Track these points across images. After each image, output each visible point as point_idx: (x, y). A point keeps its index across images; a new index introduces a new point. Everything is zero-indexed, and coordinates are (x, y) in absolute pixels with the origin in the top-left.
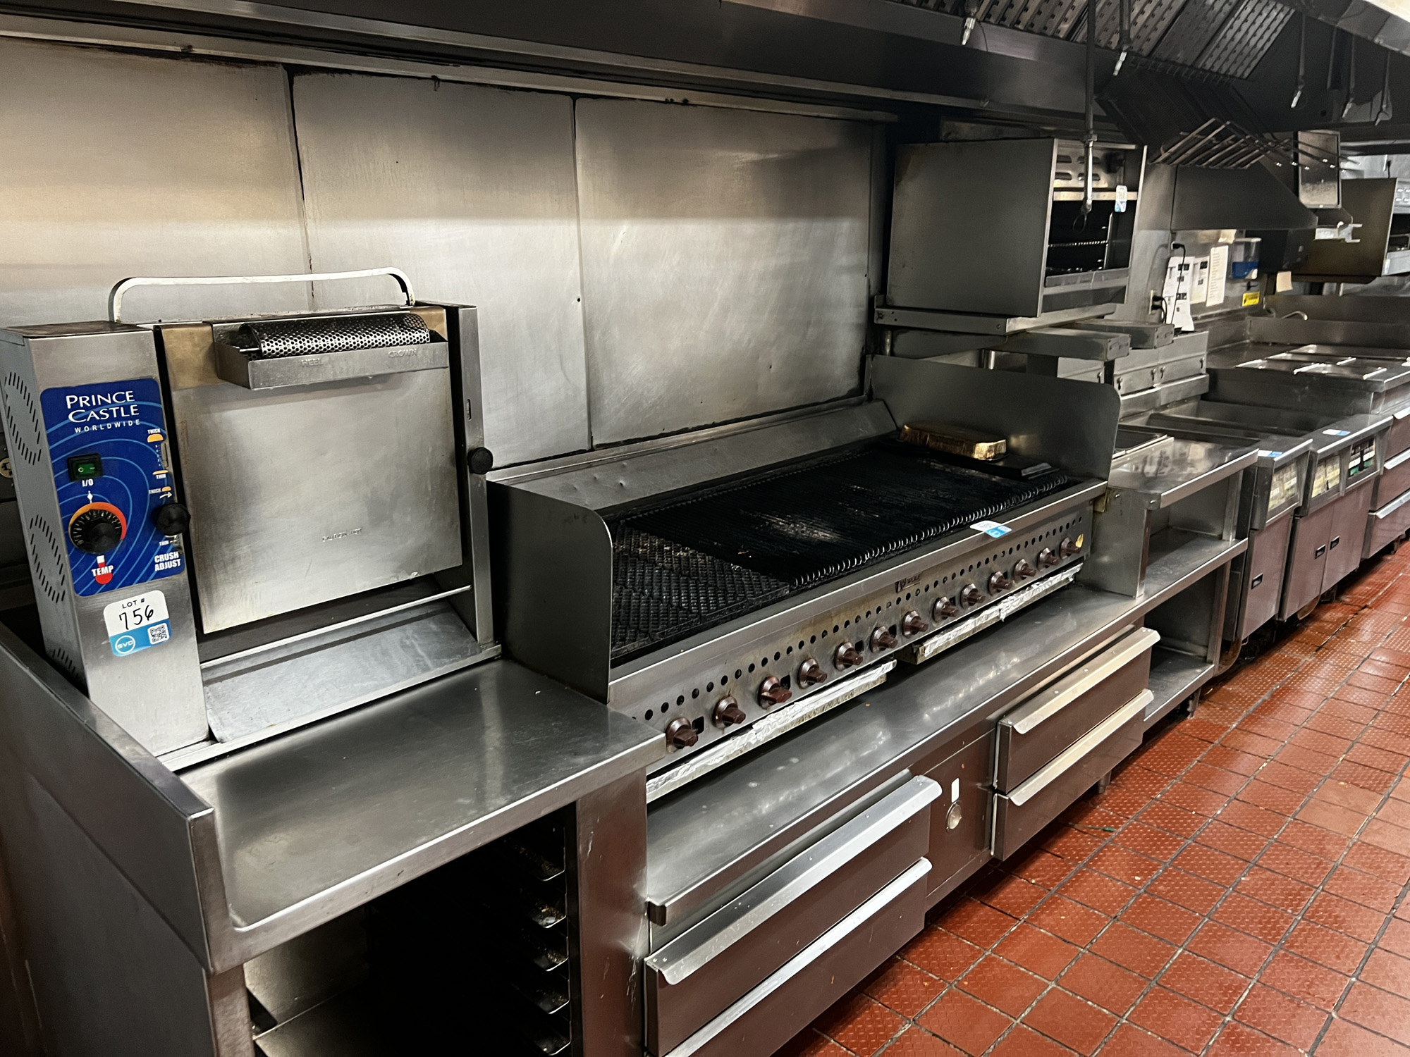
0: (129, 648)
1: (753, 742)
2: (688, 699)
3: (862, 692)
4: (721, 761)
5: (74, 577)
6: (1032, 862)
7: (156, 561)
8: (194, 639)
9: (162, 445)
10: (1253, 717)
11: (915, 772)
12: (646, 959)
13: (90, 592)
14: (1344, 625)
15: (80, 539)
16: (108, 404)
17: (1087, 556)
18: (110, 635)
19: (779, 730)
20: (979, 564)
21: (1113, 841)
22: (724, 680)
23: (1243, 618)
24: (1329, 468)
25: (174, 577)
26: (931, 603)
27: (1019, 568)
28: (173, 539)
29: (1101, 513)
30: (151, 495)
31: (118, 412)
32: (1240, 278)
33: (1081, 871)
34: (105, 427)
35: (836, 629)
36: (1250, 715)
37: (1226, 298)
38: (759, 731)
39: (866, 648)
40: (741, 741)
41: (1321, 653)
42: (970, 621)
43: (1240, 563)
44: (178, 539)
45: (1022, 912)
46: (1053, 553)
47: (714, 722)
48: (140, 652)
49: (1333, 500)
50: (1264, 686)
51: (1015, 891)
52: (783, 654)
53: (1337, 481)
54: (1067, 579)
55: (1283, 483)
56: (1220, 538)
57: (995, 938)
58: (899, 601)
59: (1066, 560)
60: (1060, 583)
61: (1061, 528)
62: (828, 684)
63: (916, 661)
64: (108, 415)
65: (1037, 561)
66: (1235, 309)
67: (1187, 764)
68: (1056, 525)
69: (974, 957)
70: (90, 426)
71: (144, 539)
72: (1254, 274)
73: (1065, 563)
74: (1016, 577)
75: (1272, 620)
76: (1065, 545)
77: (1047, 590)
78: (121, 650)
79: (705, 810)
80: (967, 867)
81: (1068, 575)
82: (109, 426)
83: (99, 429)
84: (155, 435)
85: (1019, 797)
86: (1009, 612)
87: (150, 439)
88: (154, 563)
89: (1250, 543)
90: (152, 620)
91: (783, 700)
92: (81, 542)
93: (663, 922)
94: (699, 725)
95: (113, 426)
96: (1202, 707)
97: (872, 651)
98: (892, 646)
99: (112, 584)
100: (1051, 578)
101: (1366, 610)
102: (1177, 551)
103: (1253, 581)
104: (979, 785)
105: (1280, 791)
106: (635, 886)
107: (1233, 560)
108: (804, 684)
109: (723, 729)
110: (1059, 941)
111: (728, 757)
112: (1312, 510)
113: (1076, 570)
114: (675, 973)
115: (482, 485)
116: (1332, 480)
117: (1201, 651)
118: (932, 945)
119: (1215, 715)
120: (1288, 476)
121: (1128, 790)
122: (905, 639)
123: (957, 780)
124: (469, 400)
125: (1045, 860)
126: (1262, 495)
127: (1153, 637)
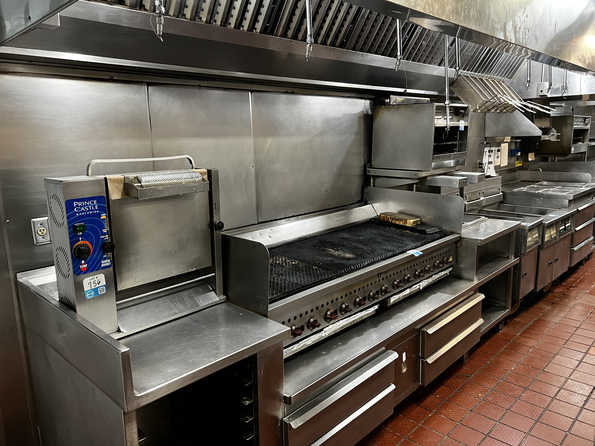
0: (91, 295)
1: (324, 336)
2: (298, 317)
3: (366, 317)
4: (311, 343)
5: (73, 269)
6: (437, 389)
7: (102, 263)
8: (114, 293)
9: (106, 220)
10: (526, 331)
11: (388, 348)
12: (284, 419)
13: (79, 274)
14: (563, 294)
15: (76, 254)
16: (88, 205)
17: (454, 264)
18: (85, 290)
19: (333, 331)
20: (411, 267)
21: (470, 380)
22: (312, 311)
23: (520, 290)
24: (551, 230)
25: (108, 269)
26: (392, 282)
27: (427, 268)
28: (108, 254)
29: (459, 247)
30: (102, 238)
31: (91, 208)
32: (514, 155)
33: (457, 392)
34: (87, 213)
35: (355, 291)
36: (525, 330)
37: (508, 163)
38: (326, 331)
39: (367, 299)
40: (319, 335)
41: (554, 305)
42: (408, 290)
43: (517, 267)
44: (110, 254)
45: (433, 409)
46: (440, 263)
47: (308, 327)
48: (95, 297)
49: (553, 242)
50: (531, 318)
51: (431, 400)
52: (335, 301)
53: (555, 235)
54: (447, 273)
55: (532, 235)
56: (508, 258)
57: (423, 419)
58: (379, 280)
59: (446, 266)
60: (444, 275)
61: (443, 253)
62: (352, 313)
63: (387, 305)
64: (88, 209)
65: (434, 266)
66: (512, 167)
67: (499, 350)
68: (441, 252)
69: (414, 427)
70: (82, 213)
71: (98, 254)
72: (519, 154)
73: (445, 267)
74: (426, 272)
75: (532, 291)
76: (445, 260)
77: (438, 278)
78: (89, 296)
79: (305, 362)
80: (410, 389)
81: (447, 272)
82: (88, 213)
83: (84, 214)
84: (103, 216)
85: (430, 360)
86: (424, 286)
87: (102, 218)
88: (101, 264)
89: (520, 260)
90: (100, 285)
91: (335, 319)
92: (77, 255)
93: (290, 404)
94: (302, 328)
95: (89, 213)
96: (506, 327)
97: (369, 301)
98: (377, 298)
99: (87, 271)
100: (440, 273)
101: (572, 288)
102: (491, 263)
103: (523, 275)
104: (414, 355)
105: (538, 360)
106: (279, 390)
107: (514, 266)
108: (343, 313)
109: (312, 330)
110: (449, 420)
111: (314, 341)
112: (545, 247)
113: (450, 270)
114: (295, 424)
115: (220, 236)
116: (553, 235)
117: (503, 304)
118: (397, 422)
119: (510, 330)
120: (535, 233)
121: (476, 360)
122: (382, 296)
123: (405, 353)
124: (215, 204)
125: (442, 388)
126: (524, 240)
127: (482, 296)
